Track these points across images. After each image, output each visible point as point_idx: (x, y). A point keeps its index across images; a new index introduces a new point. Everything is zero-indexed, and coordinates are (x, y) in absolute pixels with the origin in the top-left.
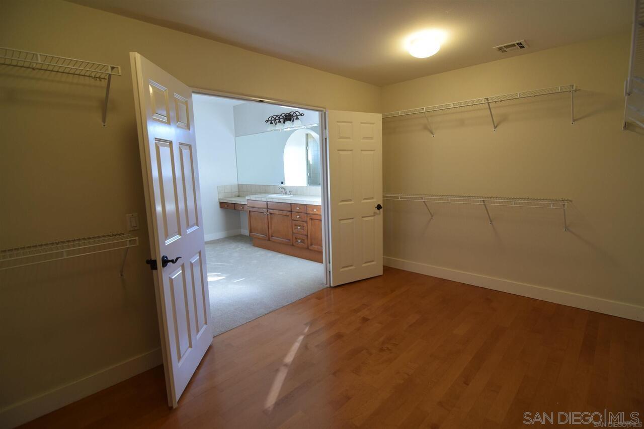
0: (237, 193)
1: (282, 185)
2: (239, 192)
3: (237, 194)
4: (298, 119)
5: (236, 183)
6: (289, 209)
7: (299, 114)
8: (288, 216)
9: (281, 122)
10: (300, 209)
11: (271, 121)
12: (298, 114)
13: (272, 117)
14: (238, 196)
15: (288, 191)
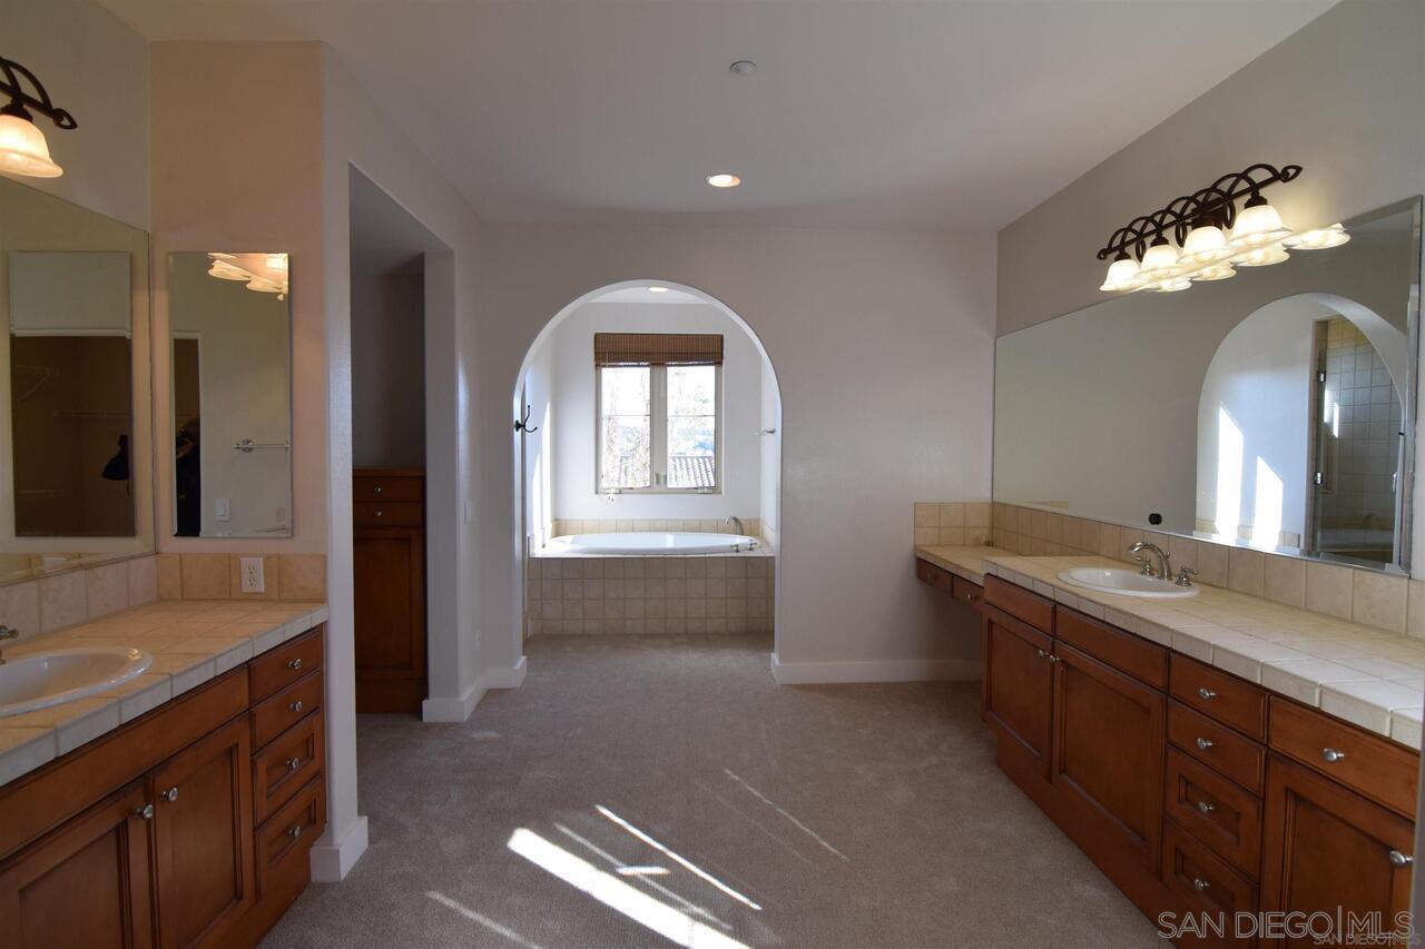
0: (986, 531)
1: (1155, 528)
2: (992, 527)
3: (984, 534)
4: (1262, 202)
5: (984, 494)
6: (1159, 681)
7: (1264, 175)
8: (1148, 711)
9: (1165, 242)
10: (1219, 699)
11: (1124, 244)
12: (1259, 176)
13: (1129, 229)
14: (989, 544)
15: (1177, 563)
